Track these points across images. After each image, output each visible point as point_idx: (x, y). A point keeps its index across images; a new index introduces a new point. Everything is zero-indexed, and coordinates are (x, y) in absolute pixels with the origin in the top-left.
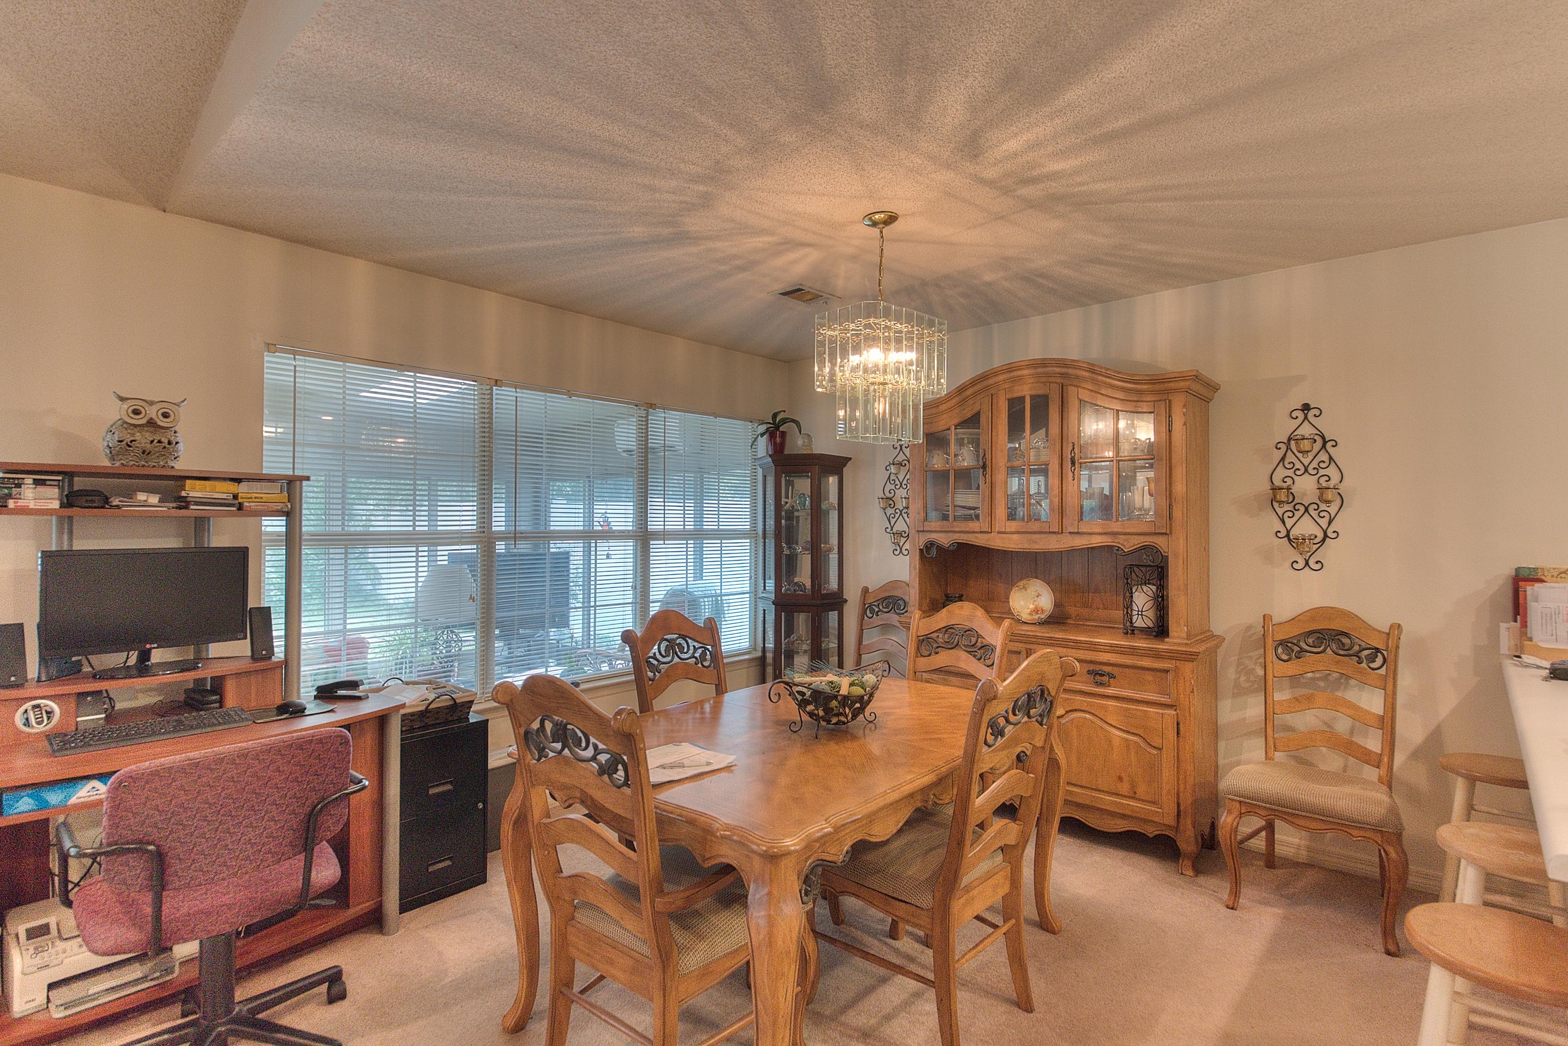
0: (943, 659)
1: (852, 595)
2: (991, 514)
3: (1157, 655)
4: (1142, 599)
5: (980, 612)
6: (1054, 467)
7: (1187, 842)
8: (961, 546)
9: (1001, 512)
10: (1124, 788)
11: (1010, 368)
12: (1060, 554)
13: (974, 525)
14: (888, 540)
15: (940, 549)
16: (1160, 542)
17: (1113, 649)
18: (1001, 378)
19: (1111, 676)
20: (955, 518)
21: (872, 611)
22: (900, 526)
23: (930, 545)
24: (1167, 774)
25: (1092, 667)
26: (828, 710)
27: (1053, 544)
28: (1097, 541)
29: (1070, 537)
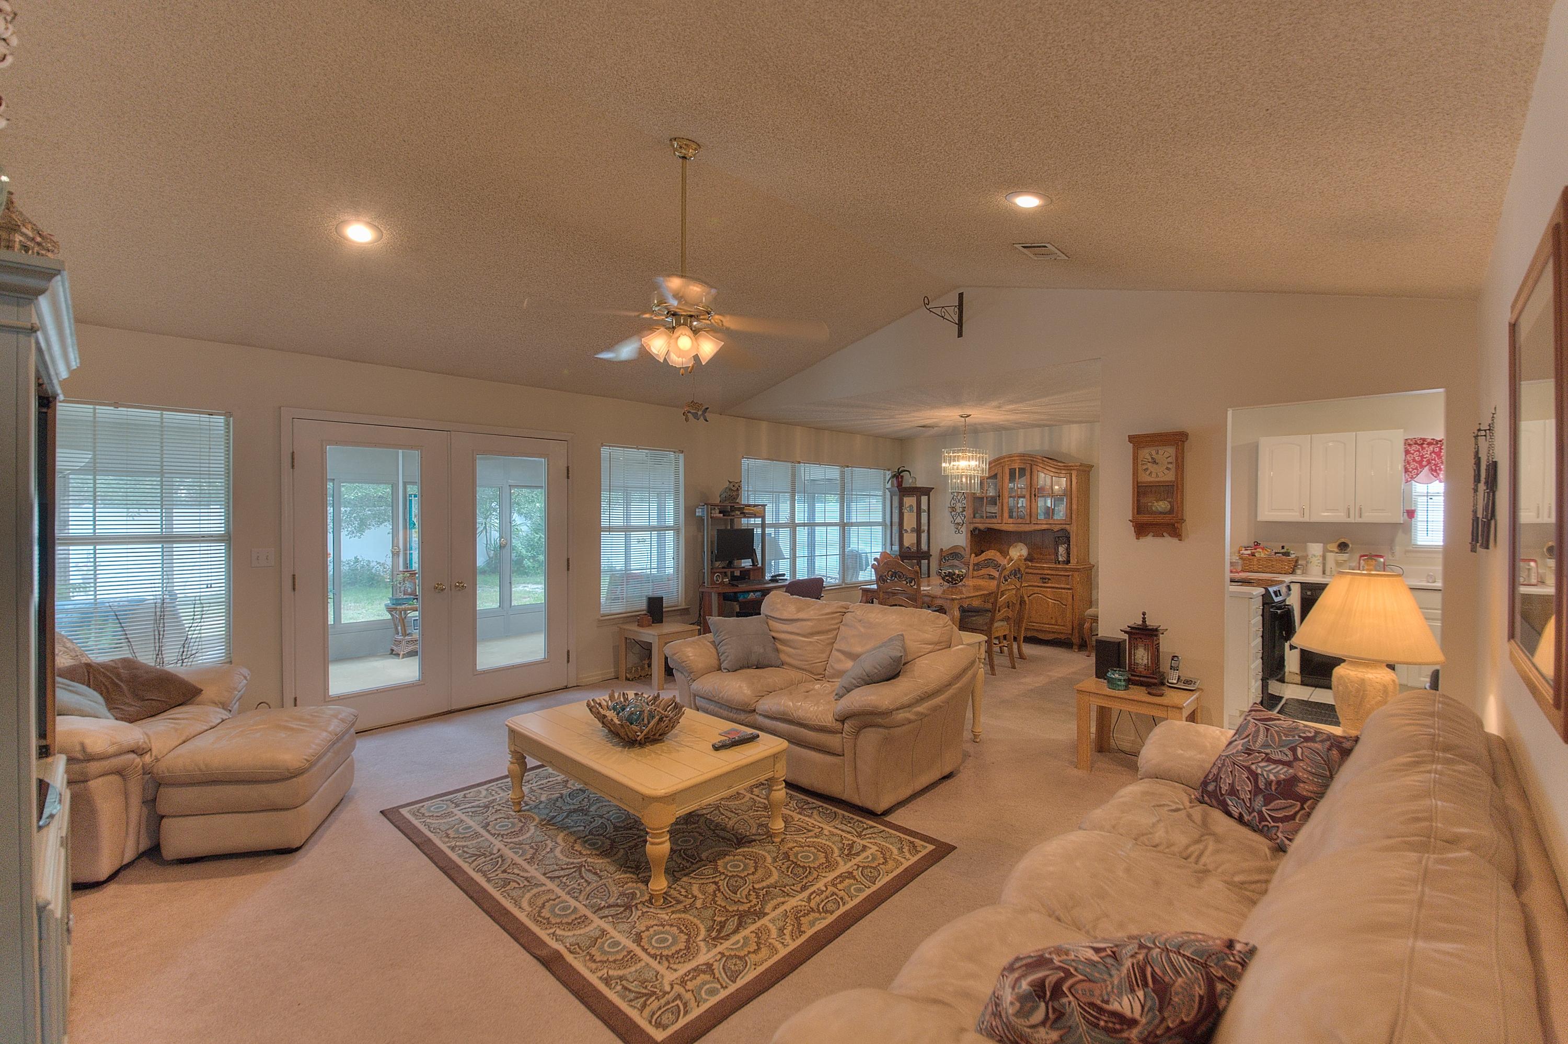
0: (983, 572)
1: (935, 552)
2: (1002, 516)
3: (1066, 570)
4: (1062, 549)
5: (998, 554)
6: (1028, 496)
7: (1075, 640)
8: (990, 529)
9: (1006, 515)
10: (1053, 622)
11: (1010, 456)
12: (1031, 532)
13: (994, 520)
14: (953, 527)
15: (979, 530)
16: (1067, 527)
17: (1050, 568)
18: (1006, 459)
19: (1049, 579)
20: (987, 517)
21: (945, 559)
22: (959, 520)
23: (975, 529)
24: (1069, 614)
25: (1042, 576)
26: (952, 578)
27: (1027, 528)
28: (1045, 527)
29: (1033, 526)
